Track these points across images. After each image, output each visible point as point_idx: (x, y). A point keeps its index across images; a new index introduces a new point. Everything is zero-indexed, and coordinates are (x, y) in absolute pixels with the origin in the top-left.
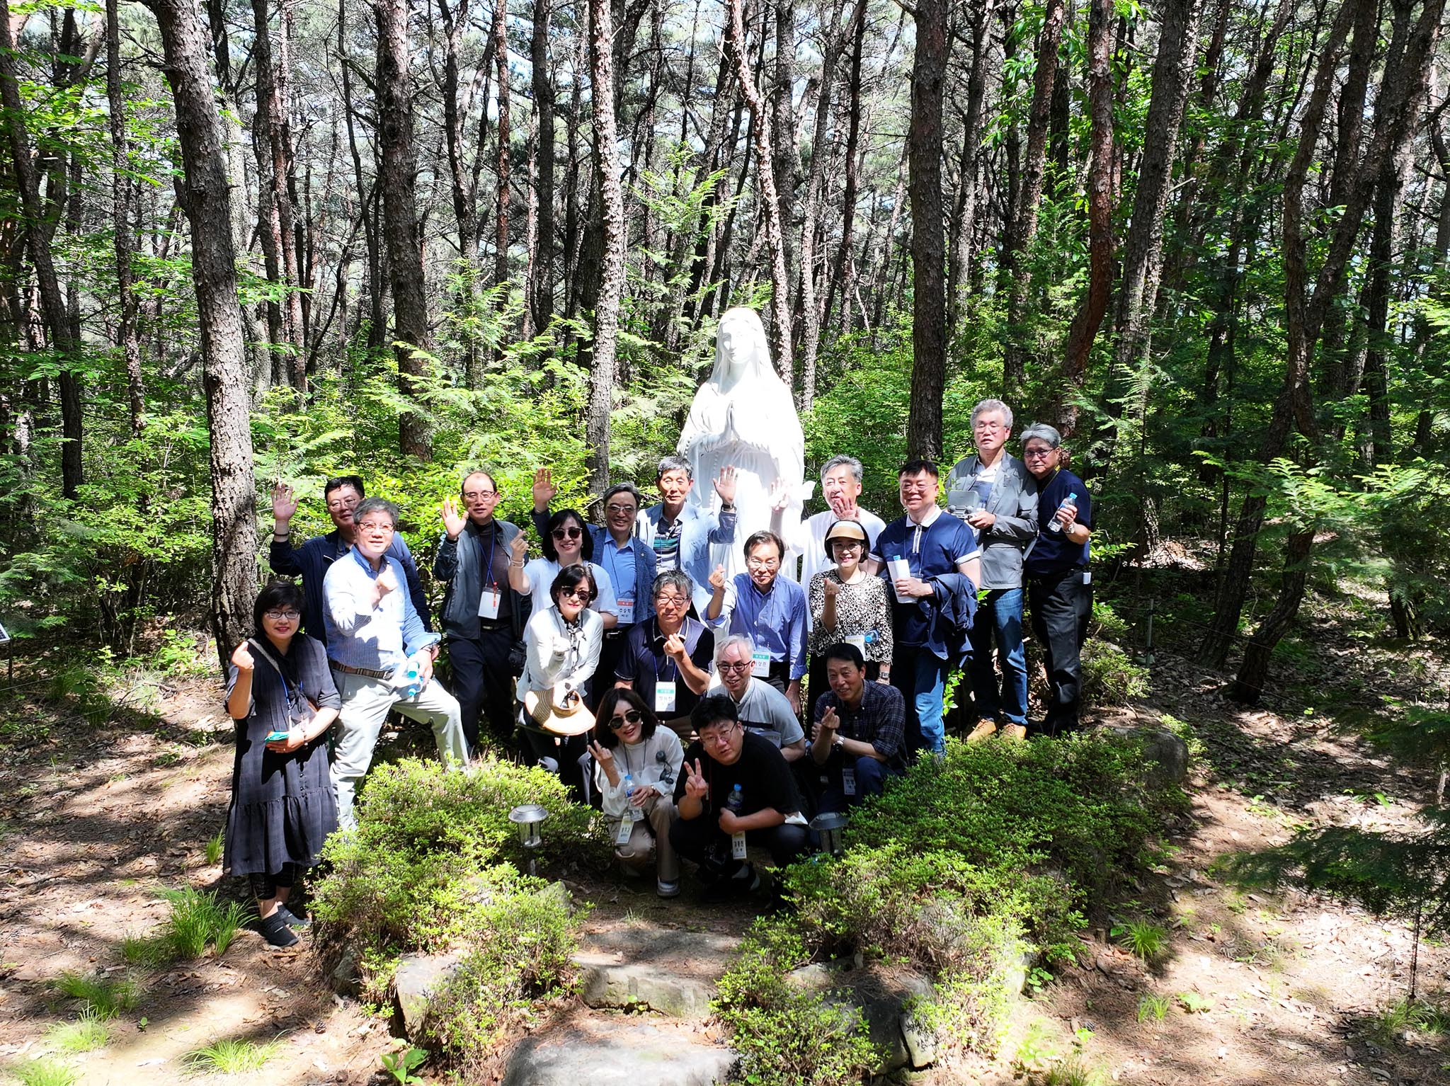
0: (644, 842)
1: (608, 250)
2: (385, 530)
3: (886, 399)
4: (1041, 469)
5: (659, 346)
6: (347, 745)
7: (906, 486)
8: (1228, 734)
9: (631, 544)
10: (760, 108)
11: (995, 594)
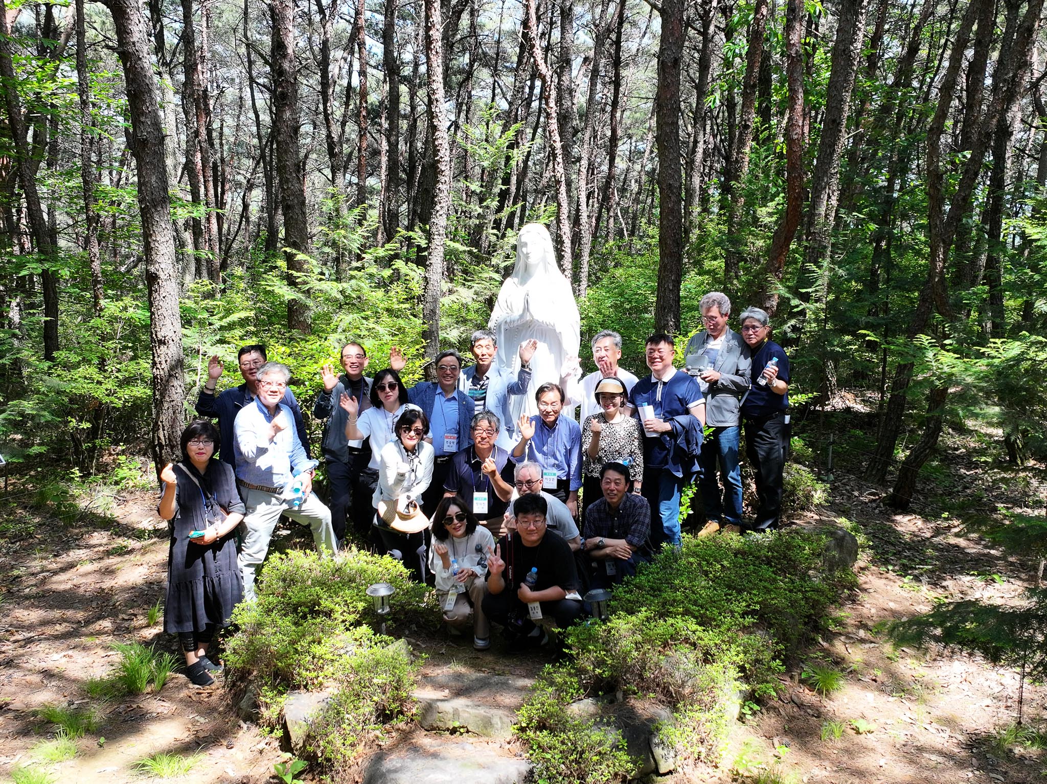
0: (465, 610)
1: (438, 182)
2: (280, 387)
3: (639, 289)
4: (754, 341)
5: (475, 251)
6: (250, 541)
7: (651, 353)
8: (887, 531)
9: (455, 394)
10: (548, 79)
11: (719, 430)
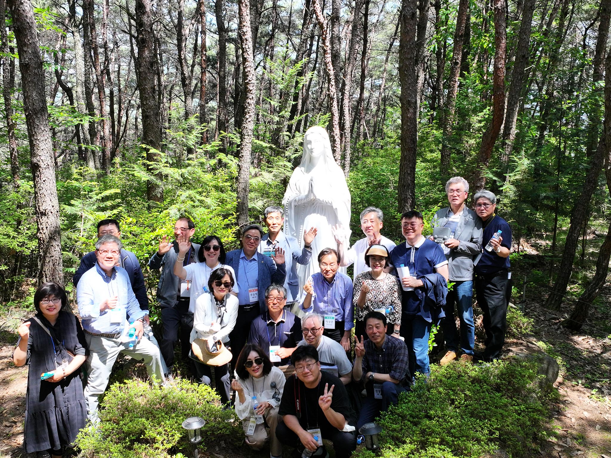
0: (263, 435)
1: (248, 98)
2: (114, 254)
3: (383, 172)
4: (485, 215)
5: (274, 146)
6: (93, 376)
7: (405, 225)
8: (570, 349)
9: (255, 257)
10: (325, 26)
11: (459, 283)
